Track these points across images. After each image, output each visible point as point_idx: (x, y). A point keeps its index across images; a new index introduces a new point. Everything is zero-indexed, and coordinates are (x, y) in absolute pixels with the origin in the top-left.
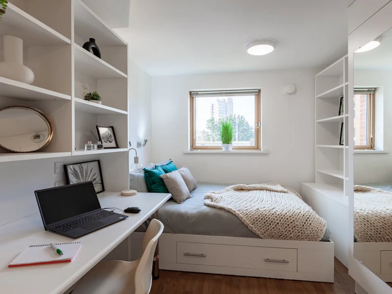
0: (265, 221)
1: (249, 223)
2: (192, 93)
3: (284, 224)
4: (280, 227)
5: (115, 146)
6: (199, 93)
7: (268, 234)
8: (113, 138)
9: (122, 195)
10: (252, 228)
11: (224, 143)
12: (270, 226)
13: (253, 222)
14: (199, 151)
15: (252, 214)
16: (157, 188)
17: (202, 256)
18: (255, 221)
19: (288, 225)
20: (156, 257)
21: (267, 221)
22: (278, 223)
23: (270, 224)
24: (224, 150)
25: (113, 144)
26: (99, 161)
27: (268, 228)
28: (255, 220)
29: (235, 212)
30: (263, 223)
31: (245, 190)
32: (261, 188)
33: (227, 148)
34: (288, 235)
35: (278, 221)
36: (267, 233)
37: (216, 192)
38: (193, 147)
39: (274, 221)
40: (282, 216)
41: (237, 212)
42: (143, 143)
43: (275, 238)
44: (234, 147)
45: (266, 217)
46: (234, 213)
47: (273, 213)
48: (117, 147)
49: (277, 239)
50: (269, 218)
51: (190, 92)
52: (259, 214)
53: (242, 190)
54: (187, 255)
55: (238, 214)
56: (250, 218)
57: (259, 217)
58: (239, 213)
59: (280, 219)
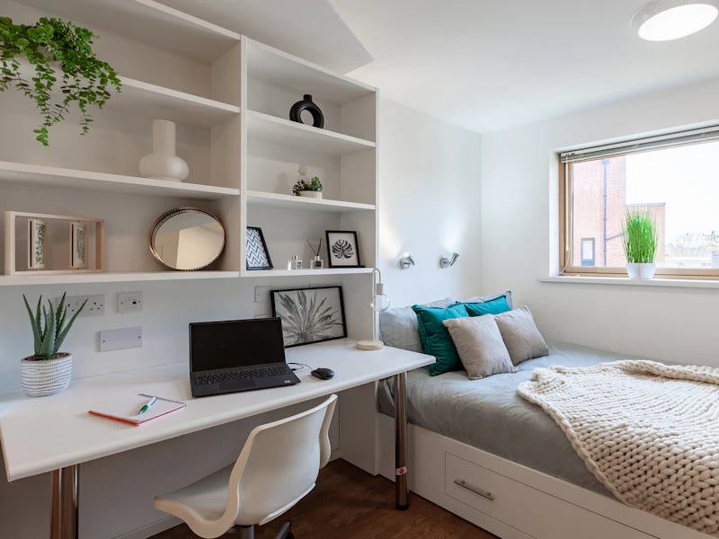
0: (632, 460)
1: (587, 454)
2: (562, 155)
3: (689, 483)
4: (673, 488)
5: (355, 263)
6: (576, 153)
7: (637, 496)
8: (354, 250)
9: (359, 348)
10: (593, 468)
11: (630, 260)
12: (644, 477)
13: (600, 455)
14: (578, 277)
15: (603, 435)
16: (436, 342)
17: (489, 497)
18: (605, 454)
19: (701, 490)
20: (399, 470)
21: (638, 461)
22: (669, 476)
23: (646, 472)
24: (631, 276)
25: (353, 260)
26: (340, 288)
27: (637, 480)
28: (607, 451)
29: (560, 419)
30: (625, 464)
31: (658, 376)
32: (704, 378)
33: (639, 272)
34: (696, 515)
35: (670, 471)
36: (636, 492)
37: (568, 369)
38: (564, 268)
39: (656, 468)
40: (684, 461)
41: (566, 422)
42: (450, 259)
43: (658, 514)
44: (658, 269)
45: (635, 450)
46: (558, 422)
47: (661, 445)
48: (360, 265)
49: (666, 518)
50: (645, 457)
51: (559, 155)
52: (619, 439)
53: (650, 374)
54: (462, 484)
55: (566, 427)
56: (593, 444)
57: (616, 447)
58: (570, 425)
59: (677, 466)
